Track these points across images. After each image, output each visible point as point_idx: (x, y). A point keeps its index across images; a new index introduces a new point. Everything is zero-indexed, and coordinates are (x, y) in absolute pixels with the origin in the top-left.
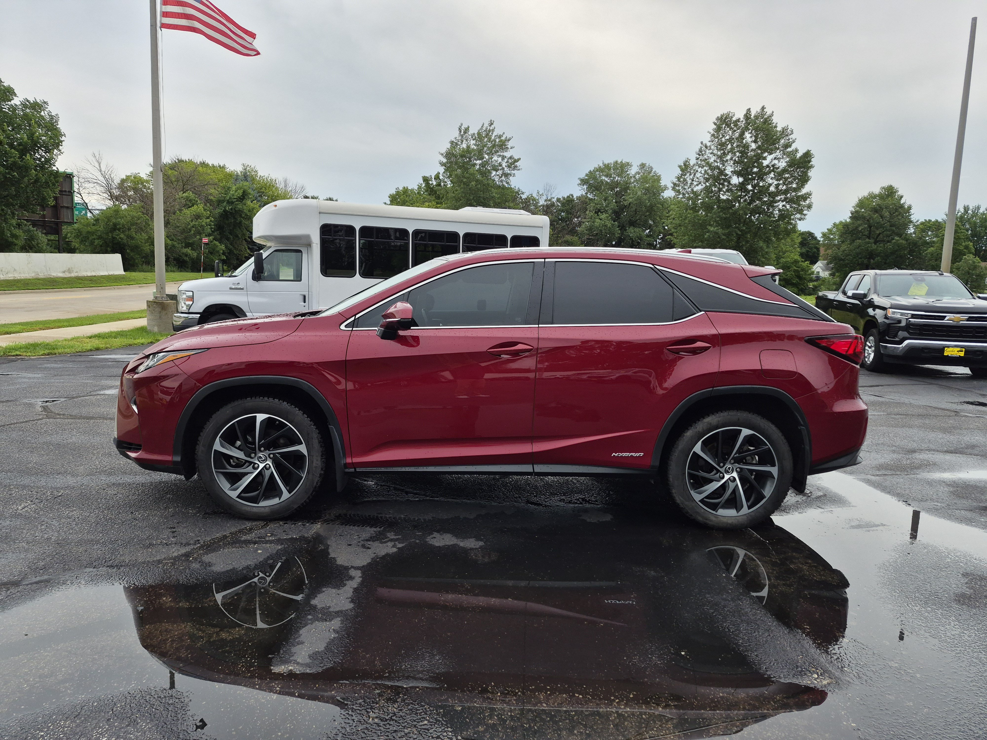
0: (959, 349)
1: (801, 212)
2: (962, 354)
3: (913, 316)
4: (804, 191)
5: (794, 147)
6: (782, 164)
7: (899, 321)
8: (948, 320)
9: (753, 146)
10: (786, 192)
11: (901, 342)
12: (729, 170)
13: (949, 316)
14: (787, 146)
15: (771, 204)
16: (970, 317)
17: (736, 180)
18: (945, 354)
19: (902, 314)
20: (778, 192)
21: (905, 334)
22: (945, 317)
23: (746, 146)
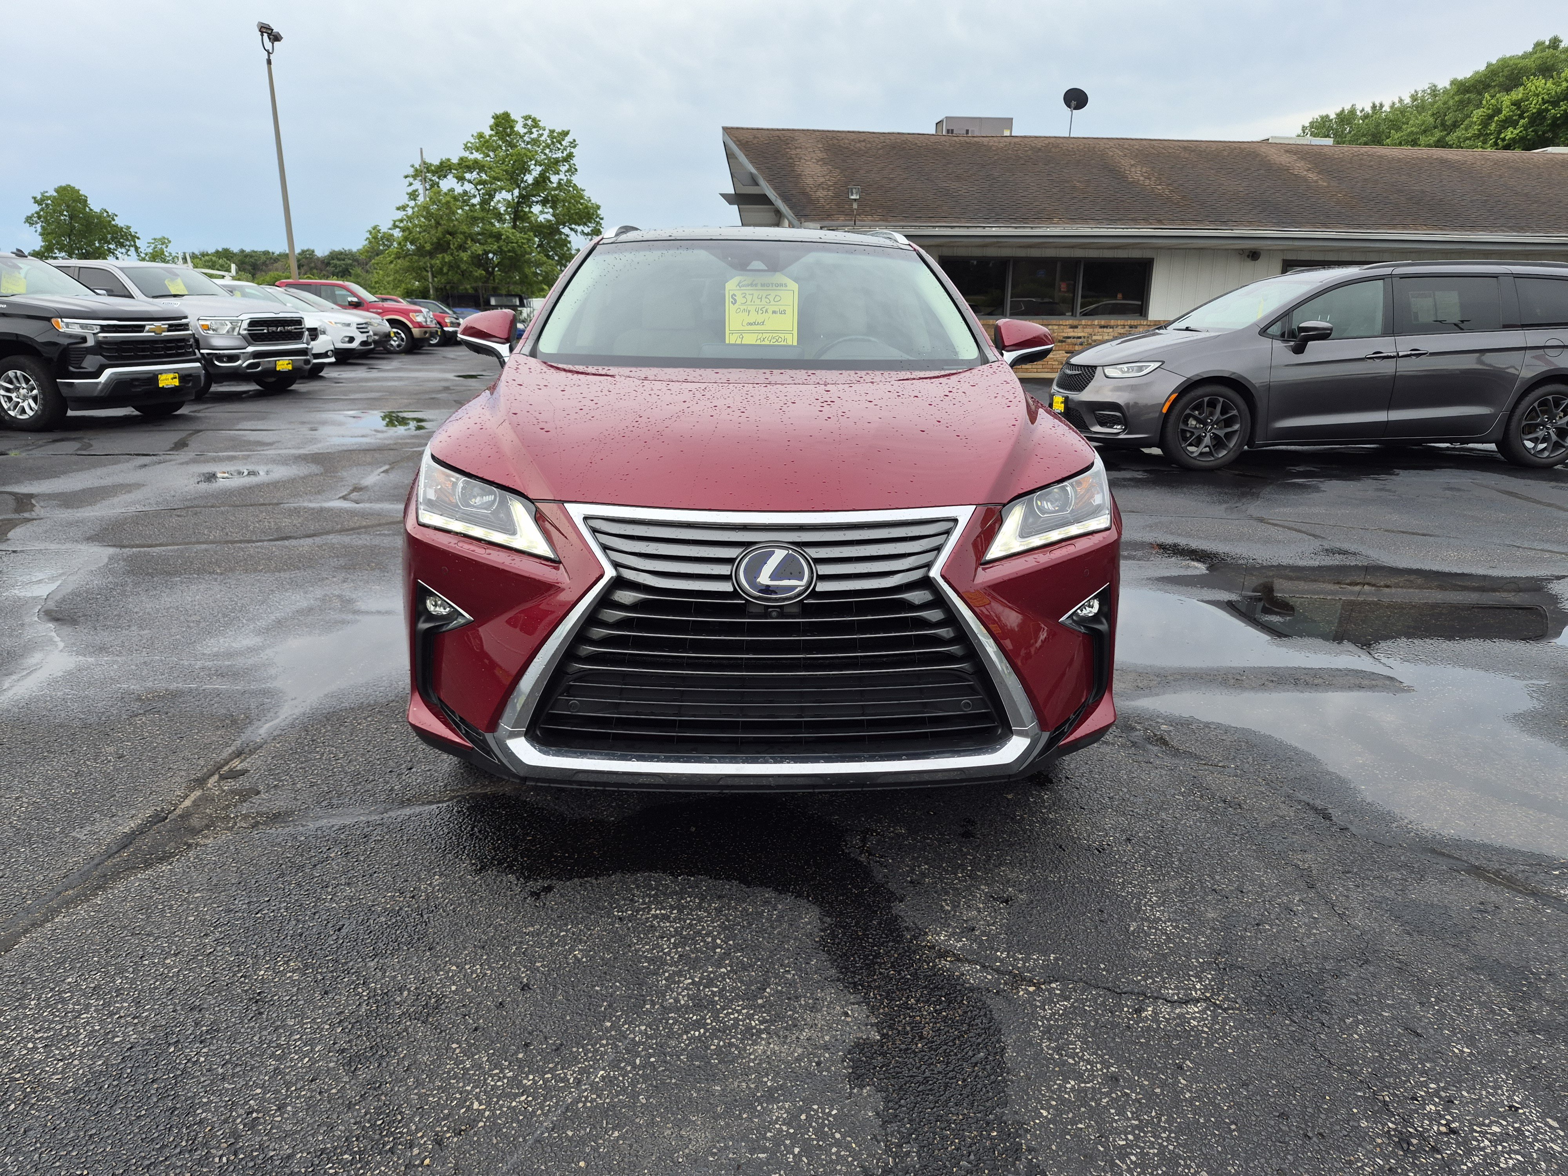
0: (172, 375)
2: (176, 383)
3: (104, 329)
7: (84, 339)
8: (148, 332)
11: (97, 374)
13: (149, 325)
16: (170, 325)
18: (161, 386)
19: (82, 326)
21: (100, 359)
22: (143, 326)
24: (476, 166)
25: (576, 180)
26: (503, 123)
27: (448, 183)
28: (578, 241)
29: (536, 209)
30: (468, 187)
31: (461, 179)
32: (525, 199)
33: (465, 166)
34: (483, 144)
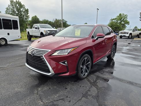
1: (28, 18)
4: (28, 15)
5: (25, 8)
6: (24, 10)
9: (18, 7)
10: (25, 15)
12: (15, 10)
14: (24, 8)
15: (23, 17)
17: (17, 12)
20: (24, 15)
23: (17, 7)
24: (117, 19)
25: (127, 19)
26: (120, 15)
27: (114, 21)
28: (126, 25)
29: (122, 22)
30: (115, 21)
31: (115, 20)
32: (121, 22)
33: (116, 19)
34: (118, 17)
